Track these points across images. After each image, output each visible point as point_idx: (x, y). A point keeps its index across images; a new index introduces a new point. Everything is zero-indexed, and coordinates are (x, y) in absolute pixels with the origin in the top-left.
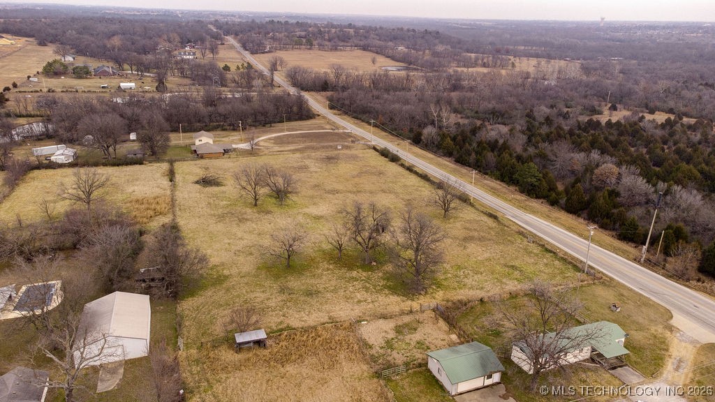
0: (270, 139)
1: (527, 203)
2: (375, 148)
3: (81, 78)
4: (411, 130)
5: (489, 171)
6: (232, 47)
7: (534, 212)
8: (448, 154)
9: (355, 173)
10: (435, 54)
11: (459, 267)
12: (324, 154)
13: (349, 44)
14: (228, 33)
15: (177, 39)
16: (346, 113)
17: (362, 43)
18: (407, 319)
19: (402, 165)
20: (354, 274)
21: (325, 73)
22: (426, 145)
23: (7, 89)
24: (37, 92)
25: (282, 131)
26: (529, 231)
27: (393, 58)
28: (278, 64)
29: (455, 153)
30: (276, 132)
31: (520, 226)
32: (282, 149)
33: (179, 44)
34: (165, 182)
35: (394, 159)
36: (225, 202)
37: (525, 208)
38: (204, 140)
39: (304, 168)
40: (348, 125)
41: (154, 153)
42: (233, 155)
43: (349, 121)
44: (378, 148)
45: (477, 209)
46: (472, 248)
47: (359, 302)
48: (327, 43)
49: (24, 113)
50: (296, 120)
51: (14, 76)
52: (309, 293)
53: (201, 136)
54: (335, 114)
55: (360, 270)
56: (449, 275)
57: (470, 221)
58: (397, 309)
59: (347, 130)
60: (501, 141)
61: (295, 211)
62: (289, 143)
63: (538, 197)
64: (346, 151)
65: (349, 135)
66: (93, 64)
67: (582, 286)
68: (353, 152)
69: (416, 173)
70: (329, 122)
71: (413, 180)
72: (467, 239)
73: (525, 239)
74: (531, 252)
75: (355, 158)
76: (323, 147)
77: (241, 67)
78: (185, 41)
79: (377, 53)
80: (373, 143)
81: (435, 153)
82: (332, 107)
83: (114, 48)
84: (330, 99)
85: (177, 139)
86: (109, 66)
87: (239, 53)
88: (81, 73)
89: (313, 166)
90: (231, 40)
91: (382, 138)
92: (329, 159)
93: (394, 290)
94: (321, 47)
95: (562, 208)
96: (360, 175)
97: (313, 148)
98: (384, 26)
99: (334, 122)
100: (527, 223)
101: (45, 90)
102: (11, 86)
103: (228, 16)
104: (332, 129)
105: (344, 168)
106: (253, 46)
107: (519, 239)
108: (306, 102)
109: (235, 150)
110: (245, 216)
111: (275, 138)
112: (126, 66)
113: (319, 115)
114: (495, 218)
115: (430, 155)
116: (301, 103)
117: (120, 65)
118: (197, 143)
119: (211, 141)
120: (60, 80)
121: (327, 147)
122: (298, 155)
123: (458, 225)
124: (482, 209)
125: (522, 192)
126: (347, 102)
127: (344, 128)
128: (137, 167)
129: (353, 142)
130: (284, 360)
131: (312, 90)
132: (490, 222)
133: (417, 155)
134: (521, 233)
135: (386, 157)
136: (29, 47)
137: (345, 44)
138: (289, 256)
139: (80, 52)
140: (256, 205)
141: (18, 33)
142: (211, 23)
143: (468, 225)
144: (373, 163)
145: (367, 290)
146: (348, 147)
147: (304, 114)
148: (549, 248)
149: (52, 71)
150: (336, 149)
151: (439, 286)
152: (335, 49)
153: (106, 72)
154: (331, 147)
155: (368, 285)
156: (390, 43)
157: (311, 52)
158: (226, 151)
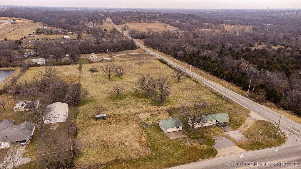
0: (119, 56)
1: (212, 78)
2: (158, 59)
3: (49, 34)
4: (174, 53)
5: (200, 67)
6: (109, 22)
7: (213, 81)
8: (186, 61)
9: (149, 68)
10: (192, 24)
11: (179, 98)
12: (138, 61)
13: (156, 20)
14: (107, 17)
15: (87, 19)
16: (150, 47)
17: (161, 20)
18: (156, 113)
19: (168, 65)
20: (141, 99)
21: (144, 32)
22: (179, 58)
23: (22, 39)
24: (33, 40)
25: (124, 53)
26: (209, 87)
27: (174, 25)
28: (126, 28)
29: (189, 60)
30: (122, 54)
31: (206, 85)
32: (123, 60)
33: (88, 21)
34: (78, 71)
35: (165, 63)
36: (99, 77)
37: (211, 80)
38: (93, 56)
39: (130, 66)
40: (150, 51)
41: (74, 61)
42: (104, 62)
43: (151, 50)
44: (160, 59)
45: (192, 80)
46: (186, 92)
47: (140, 108)
48: (147, 20)
49: (28, 47)
50: (131, 50)
51: (25, 34)
52: (124, 105)
53: (92, 55)
54: (146, 47)
55: (143, 99)
56: (175, 100)
57: (188, 84)
58: (153, 110)
59: (149, 53)
60: (207, 56)
61: (124, 80)
62: (126, 58)
63: (216, 76)
64: (147, 60)
65: (150, 55)
66: (54, 29)
67: (222, 104)
68: (150, 60)
69: (172, 68)
70: (143, 50)
71: (171, 70)
72: (184, 89)
73: (206, 89)
74: (207, 93)
75: (150, 62)
76: (139, 59)
77: (111, 30)
78: (90, 20)
79: (168, 23)
80: (158, 58)
81: (182, 61)
82: (145, 45)
83: (62, 23)
84: (145, 42)
85: (83, 56)
86: (60, 30)
87: (111, 24)
88: (50, 33)
89: (133, 65)
90: (109, 19)
91: (163, 56)
92: (140, 63)
93: (153, 104)
94: (145, 22)
95: (225, 80)
96: (150, 68)
97: (135, 59)
98: (172, 13)
99: (145, 50)
100: (209, 84)
101: (36, 39)
102: (23, 38)
103: (109, 10)
104: (144, 53)
105: (145, 66)
106: (117, 21)
107: (204, 89)
108: (135, 42)
109: (105, 60)
110: (105, 82)
111: (121, 56)
112: (67, 30)
113: (140, 48)
114: (197, 82)
115: (180, 62)
116: (133, 43)
117: (64, 30)
118: (91, 57)
119: (96, 57)
120: (42, 36)
121: (140, 59)
122: (128, 62)
123: (183, 85)
124: (193, 79)
125: (211, 74)
126: (151, 43)
128: (68, 66)
129: (151, 57)
130: (111, 123)
131: (138, 38)
132: (195, 84)
133: (175, 62)
134: (205, 87)
135: (162, 62)
136: (31, 23)
137: (155, 20)
138: (118, 93)
139: (49, 25)
140: (110, 78)
141: (26, 18)
142: (101, 13)
143: (186, 85)
144: (156, 64)
145: (144, 104)
146: (148, 59)
147: (134, 47)
148: (214, 92)
149: (39, 32)
150: (144, 59)
151: (170, 103)
152: (150, 22)
153: (59, 32)
154: (142, 59)
155: (145, 103)
156: (173, 20)
157: (140, 23)
158: (101, 60)
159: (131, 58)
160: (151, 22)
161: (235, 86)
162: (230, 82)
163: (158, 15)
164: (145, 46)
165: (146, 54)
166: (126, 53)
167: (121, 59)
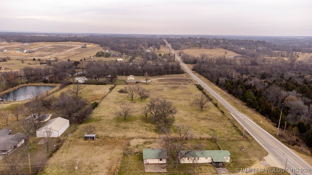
0: (158, 80)
1: (245, 109)
2: (196, 85)
7: (245, 113)
10: (258, 51)
13: (218, 46)
16: (198, 72)
17: (224, 46)
19: (202, 92)
25: (165, 77)
28: (181, 53)
32: (160, 83)
35: (201, 89)
38: (131, 78)
40: (195, 77)
42: (139, 84)
45: (219, 109)
48: (208, 46)
50: (175, 74)
54: (193, 73)
57: (211, 113)
62: (164, 81)
63: (252, 108)
65: (191, 80)
76: (176, 83)
77: (166, 54)
78: (150, 45)
79: (230, 50)
81: (222, 88)
83: (122, 47)
86: (117, 53)
88: (107, 56)
90: (169, 45)
91: (205, 82)
92: (174, 87)
94: (205, 47)
97: (171, 83)
98: (239, 39)
99: (190, 75)
104: (186, 78)
106: (175, 47)
107: (226, 121)
109: (141, 82)
111: (160, 79)
113: (186, 73)
114: (223, 112)
115: (220, 89)
118: (128, 79)
119: (134, 79)
122: (163, 85)
123: (205, 114)
125: (247, 105)
126: (199, 68)
127: (192, 77)
129: (190, 82)
131: (190, 63)
132: (220, 114)
134: (229, 119)
135: (198, 88)
136: (97, 47)
138: (125, 115)
140: (132, 100)
143: (209, 114)
144: (191, 90)
146: (186, 84)
147: (179, 72)
148: (236, 125)
150: (181, 84)
153: (116, 55)
154: (179, 83)
156: (237, 46)
157: (200, 49)
158: (137, 82)
159: (168, 82)
160: (212, 48)
161: (269, 121)
162: (265, 116)
163: (222, 41)
164: (192, 71)
165: (187, 79)
166: (167, 77)
167: (158, 83)
